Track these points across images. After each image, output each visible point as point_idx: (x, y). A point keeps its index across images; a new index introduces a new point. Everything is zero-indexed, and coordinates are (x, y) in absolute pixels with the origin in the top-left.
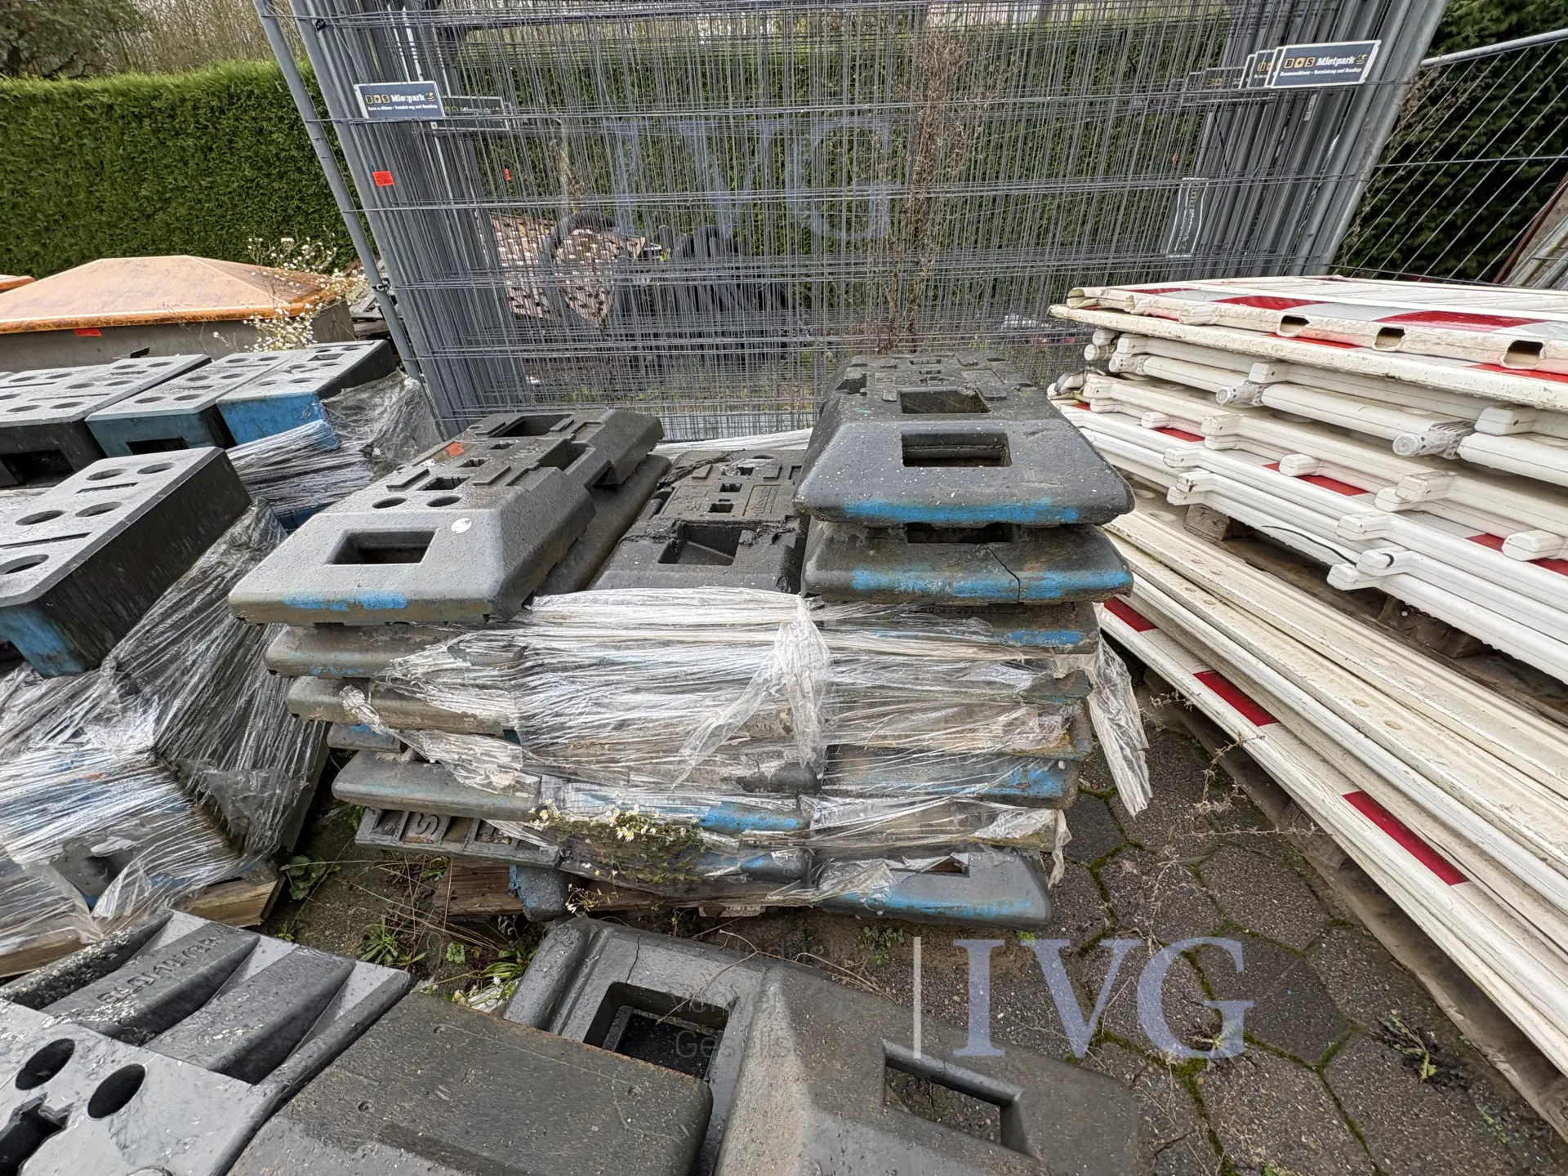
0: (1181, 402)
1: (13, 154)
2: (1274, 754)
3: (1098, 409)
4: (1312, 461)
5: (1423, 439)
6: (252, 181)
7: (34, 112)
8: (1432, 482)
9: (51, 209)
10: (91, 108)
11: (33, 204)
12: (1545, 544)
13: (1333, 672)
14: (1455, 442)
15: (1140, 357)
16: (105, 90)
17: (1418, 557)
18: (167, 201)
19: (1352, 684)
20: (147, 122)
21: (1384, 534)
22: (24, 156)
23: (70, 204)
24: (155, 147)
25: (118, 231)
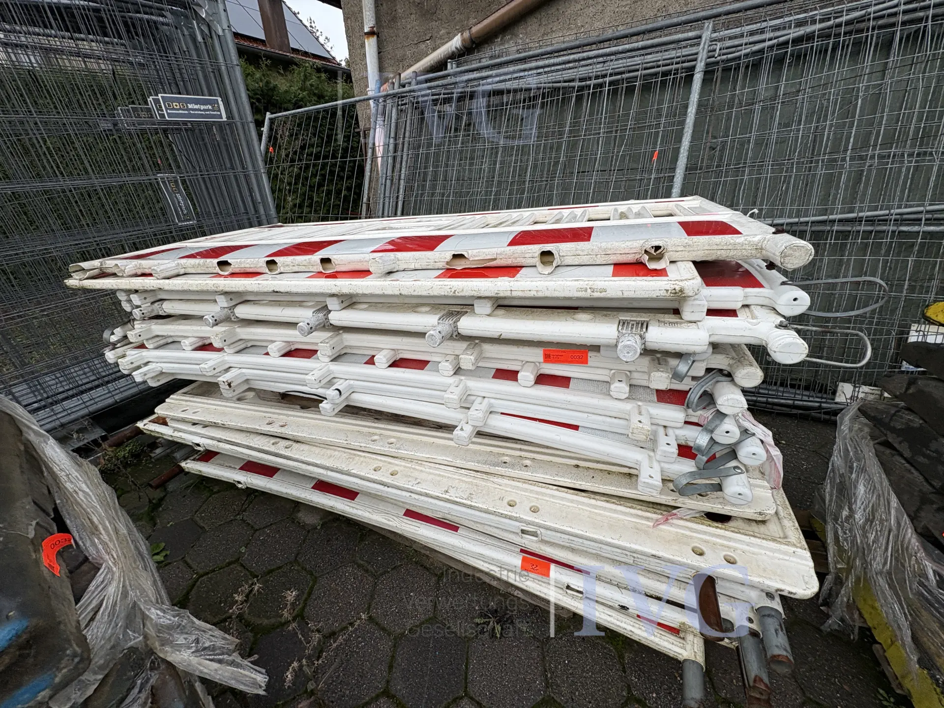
0: (199, 328)
2: (367, 515)
3: (151, 346)
4: (284, 344)
5: (308, 324)
8: (331, 342)
12: (388, 356)
13: (360, 456)
14: (326, 319)
15: (156, 304)
17: (352, 382)
19: (371, 458)
21: (333, 376)
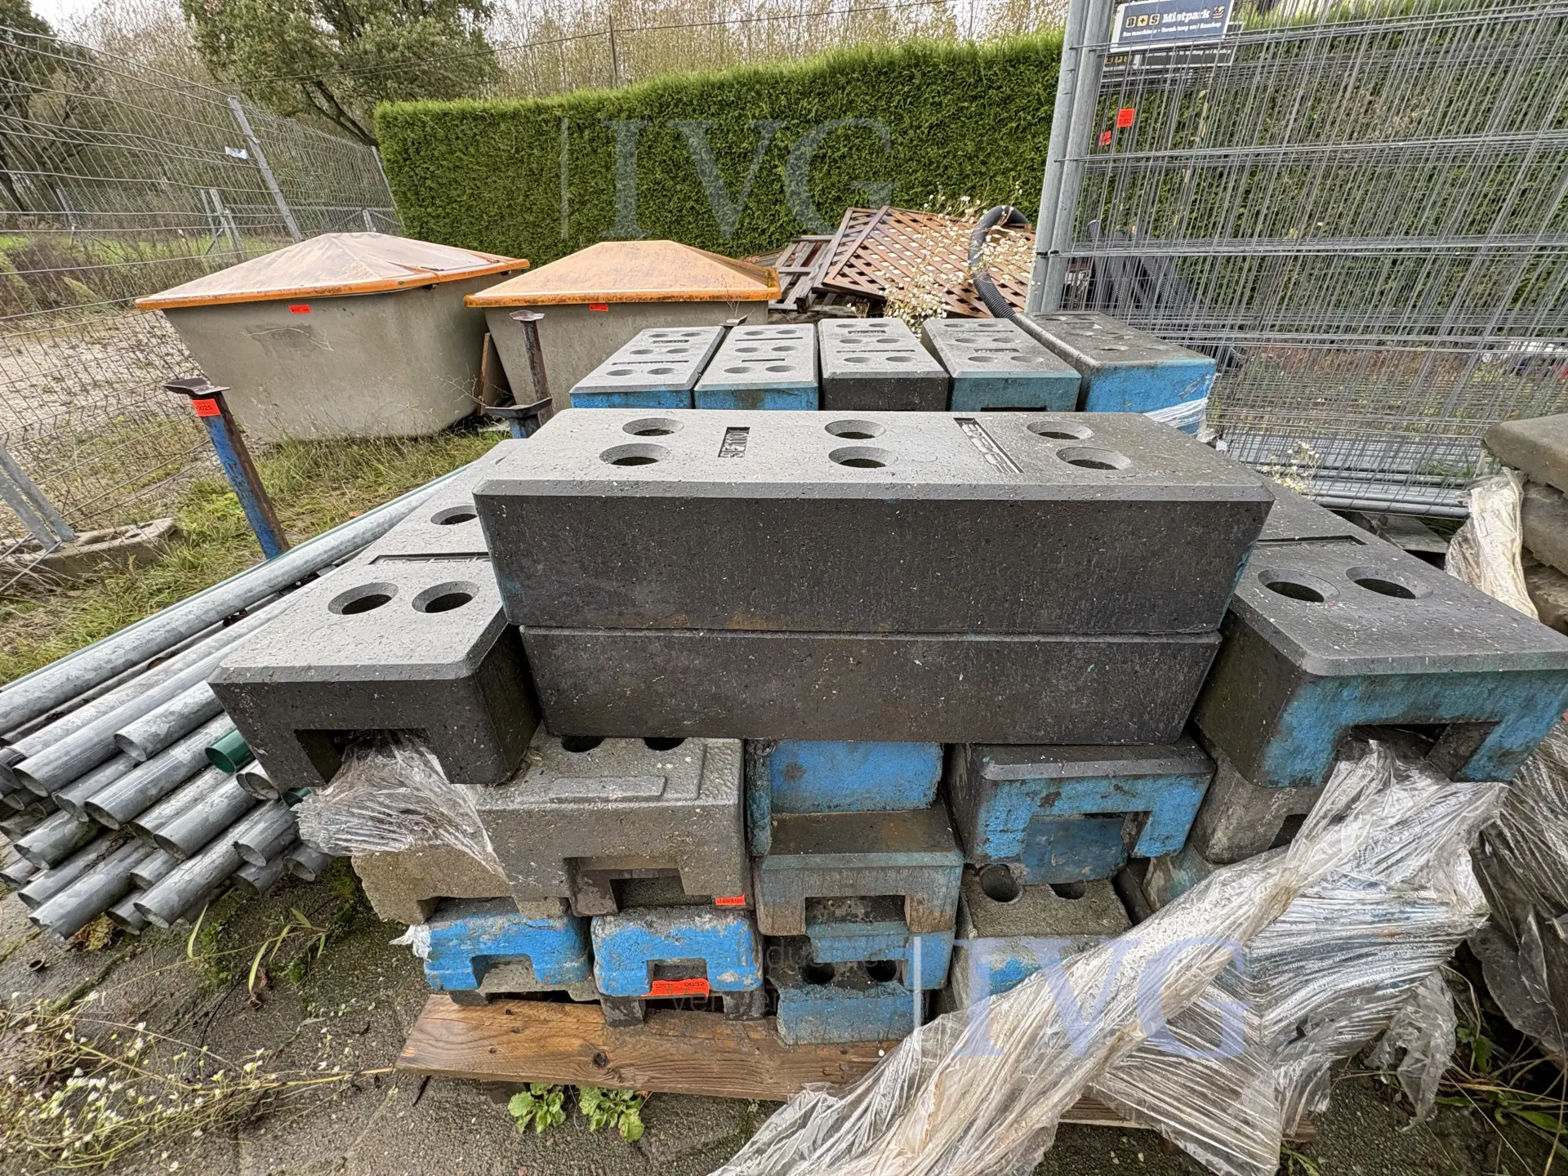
1: (478, 163)
6: (659, 184)
7: (503, 126)
9: (493, 210)
10: (546, 122)
11: (482, 206)
16: (561, 106)
18: (583, 203)
20: (587, 132)
22: (487, 166)
23: (510, 206)
24: (587, 155)
25: (539, 230)
